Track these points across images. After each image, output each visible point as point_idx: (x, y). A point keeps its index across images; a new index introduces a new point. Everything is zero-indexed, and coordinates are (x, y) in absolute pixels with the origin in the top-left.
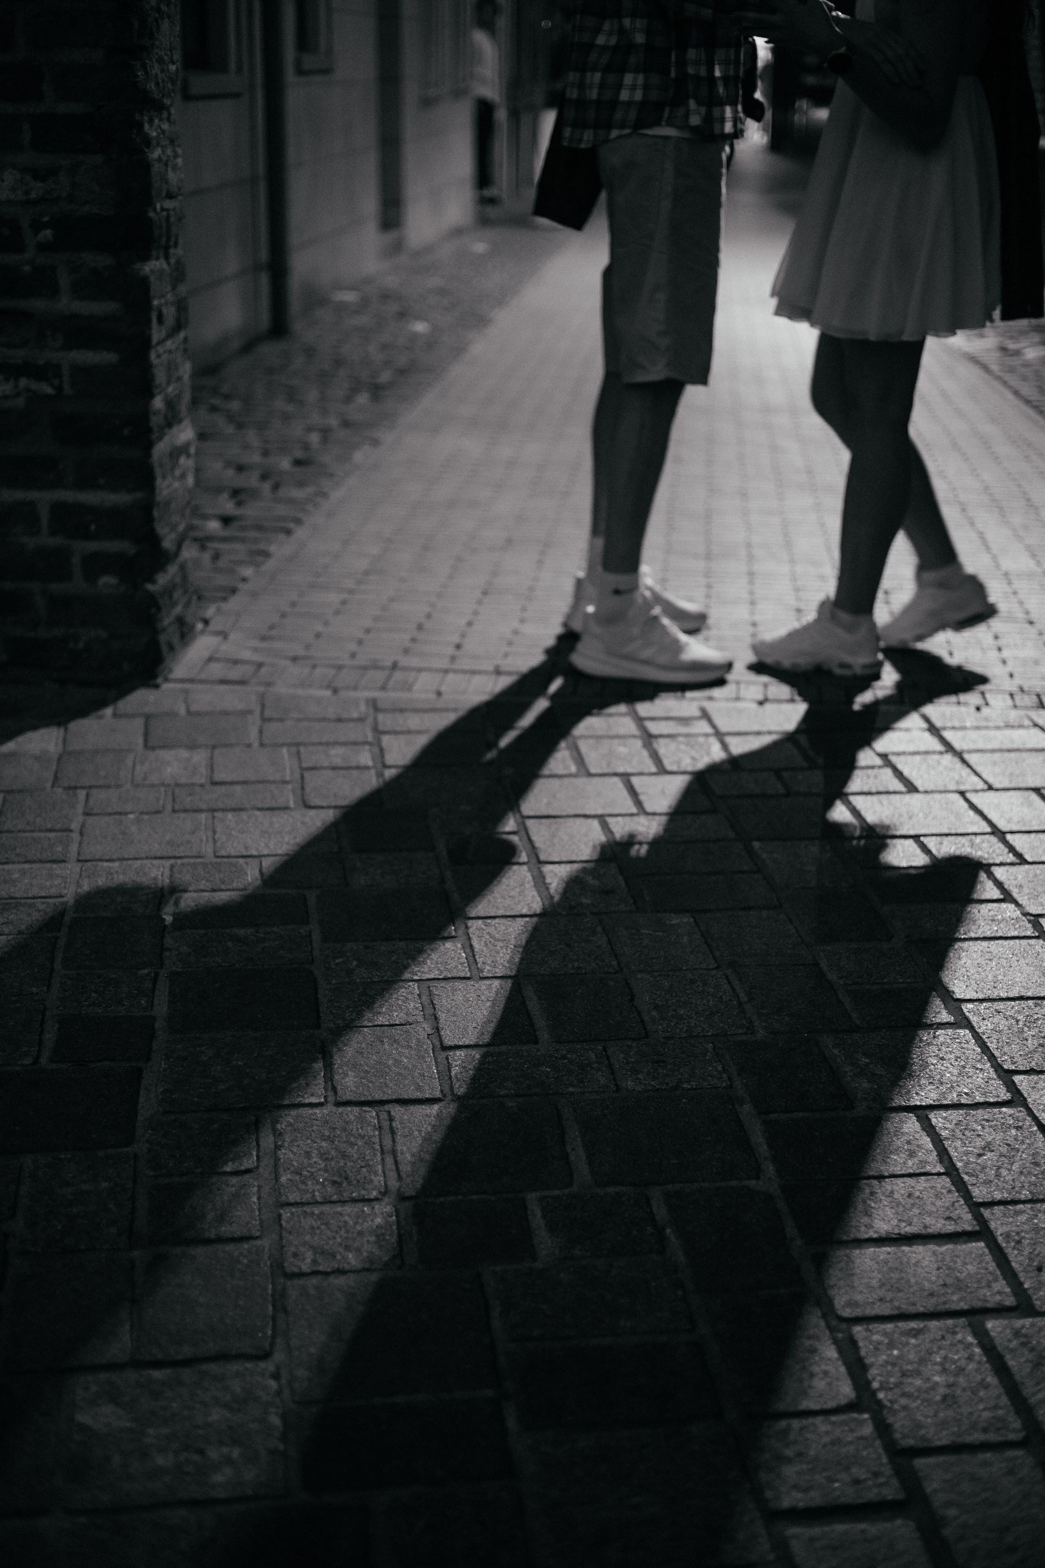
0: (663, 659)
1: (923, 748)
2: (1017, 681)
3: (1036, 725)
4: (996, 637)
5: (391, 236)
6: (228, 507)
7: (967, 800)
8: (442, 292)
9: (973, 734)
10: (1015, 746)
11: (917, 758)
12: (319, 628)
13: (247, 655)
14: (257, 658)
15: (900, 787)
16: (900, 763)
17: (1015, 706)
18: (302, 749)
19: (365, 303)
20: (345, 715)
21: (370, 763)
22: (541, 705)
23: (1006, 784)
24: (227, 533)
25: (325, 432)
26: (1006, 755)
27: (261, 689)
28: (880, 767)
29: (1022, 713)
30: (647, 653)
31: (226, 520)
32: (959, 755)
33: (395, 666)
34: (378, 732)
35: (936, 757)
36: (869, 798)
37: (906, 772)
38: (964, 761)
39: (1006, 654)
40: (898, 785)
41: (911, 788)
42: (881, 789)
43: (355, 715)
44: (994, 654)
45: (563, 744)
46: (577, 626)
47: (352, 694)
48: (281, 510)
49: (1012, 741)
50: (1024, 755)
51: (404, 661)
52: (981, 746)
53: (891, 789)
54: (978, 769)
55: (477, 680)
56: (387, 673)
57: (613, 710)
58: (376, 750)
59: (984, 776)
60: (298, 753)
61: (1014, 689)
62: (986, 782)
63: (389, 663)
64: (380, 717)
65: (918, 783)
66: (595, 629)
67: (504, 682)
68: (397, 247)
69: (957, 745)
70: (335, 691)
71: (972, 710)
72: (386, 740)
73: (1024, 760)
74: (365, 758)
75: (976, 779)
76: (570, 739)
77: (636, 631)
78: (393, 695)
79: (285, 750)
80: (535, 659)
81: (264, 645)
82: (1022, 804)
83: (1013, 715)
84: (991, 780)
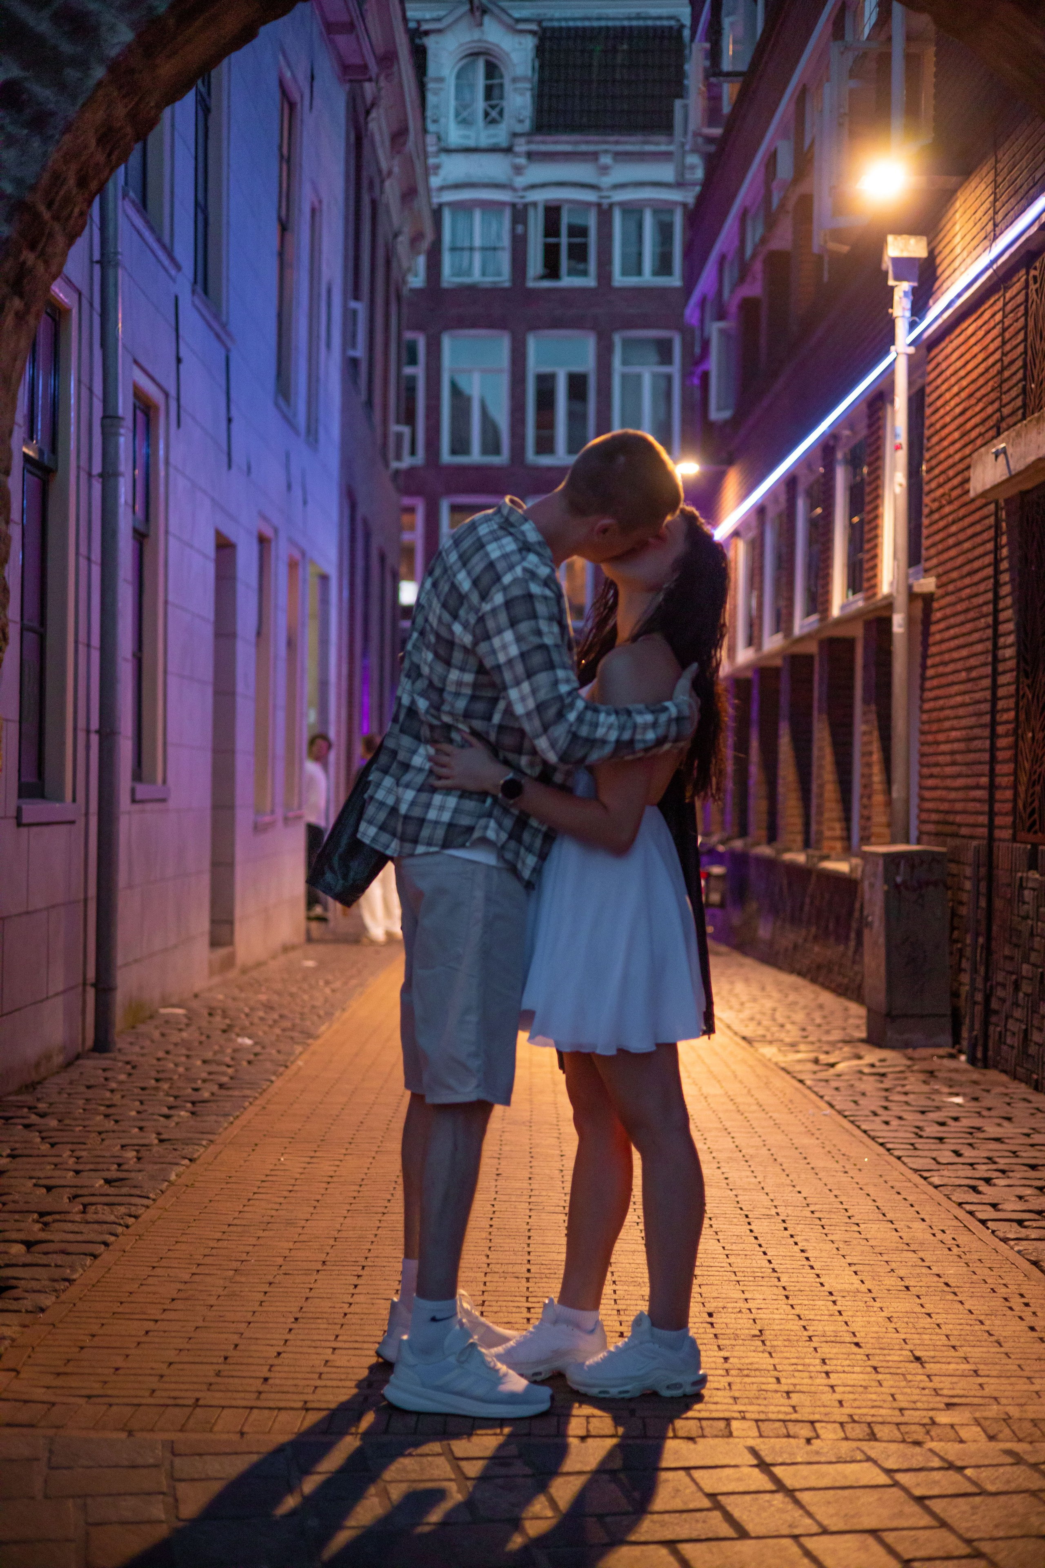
0: (480, 1390)
1: (753, 1488)
2: (847, 1411)
3: (869, 1459)
4: (824, 1361)
5: (222, 952)
6: (35, 1230)
7: (802, 1547)
8: (269, 1007)
9: (804, 1470)
10: (848, 1484)
11: (748, 1498)
12: (119, 1362)
13: (39, 1394)
14: (49, 1397)
15: (731, 1532)
16: (732, 1505)
17: (846, 1439)
18: (89, 1501)
19: (190, 1018)
20: (140, 1461)
21: (163, 1517)
22: (349, 1444)
23: (841, 1526)
24: (29, 1259)
25: (141, 1148)
26: (840, 1492)
27: (51, 1432)
28: (708, 1510)
29: (855, 1444)
30: (463, 1384)
31: (29, 1245)
32: (790, 1493)
33: (197, 1403)
34: (173, 1478)
35: (767, 1497)
36: (698, 1546)
37: (736, 1513)
38: (797, 1502)
39: (834, 1379)
40: (726, 1530)
41: (743, 1534)
42: (710, 1535)
43: (151, 1461)
44: (822, 1380)
45: (372, 1490)
46: (390, 1354)
47: (148, 1436)
48: (89, 1233)
49: (845, 1477)
50: (859, 1492)
51: (208, 1398)
52: (812, 1483)
53: (722, 1535)
54: (812, 1509)
55: (283, 1416)
56: (188, 1410)
57: (426, 1449)
58: (170, 1500)
59: (818, 1517)
60: (85, 1505)
61: (845, 1419)
62: (819, 1524)
63: (190, 1402)
64: (177, 1461)
65: (750, 1527)
66: (410, 1358)
67: (313, 1418)
68: (229, 962)
69: (789, 1483)
70: (130, 1433)
71: (803, 1441)
72: (182, 1488)
73: (858, 1498)
74: (158, 1511)
75: (808, 1521)
76: (381, 1484)
77: (452, 1359)
78: (193, 1436)
79: (70, 1503)
80: (346, 1392)
81: (59, 1382)
82: (859, 1549)
83: (845, 1447)
84: (826, 1522)
